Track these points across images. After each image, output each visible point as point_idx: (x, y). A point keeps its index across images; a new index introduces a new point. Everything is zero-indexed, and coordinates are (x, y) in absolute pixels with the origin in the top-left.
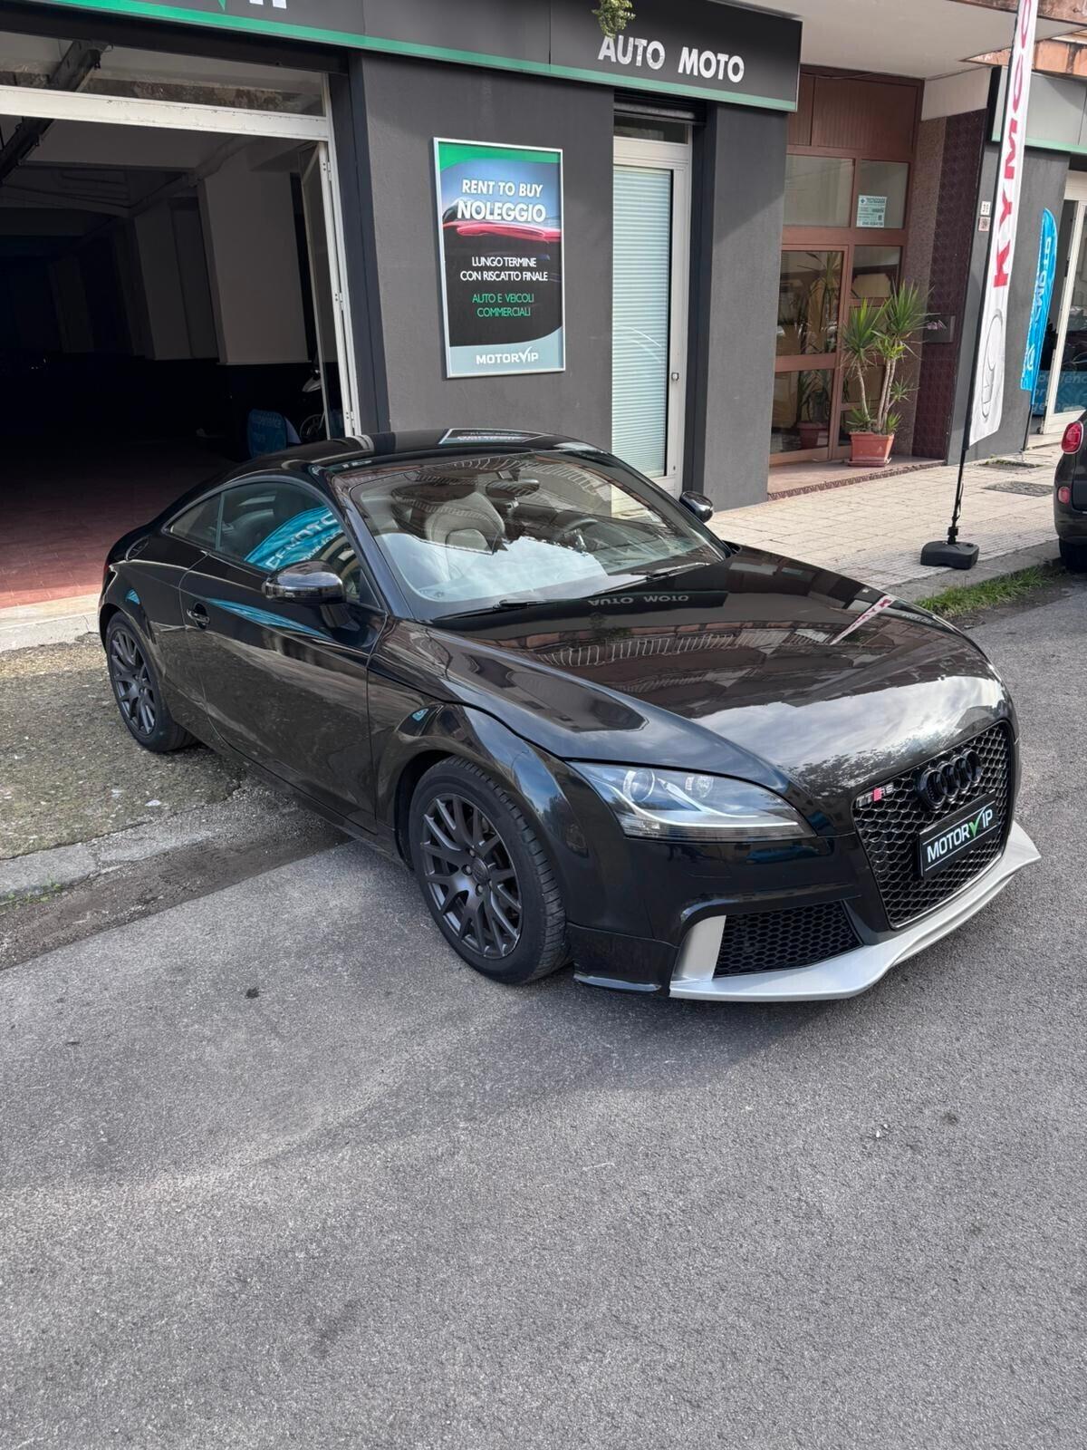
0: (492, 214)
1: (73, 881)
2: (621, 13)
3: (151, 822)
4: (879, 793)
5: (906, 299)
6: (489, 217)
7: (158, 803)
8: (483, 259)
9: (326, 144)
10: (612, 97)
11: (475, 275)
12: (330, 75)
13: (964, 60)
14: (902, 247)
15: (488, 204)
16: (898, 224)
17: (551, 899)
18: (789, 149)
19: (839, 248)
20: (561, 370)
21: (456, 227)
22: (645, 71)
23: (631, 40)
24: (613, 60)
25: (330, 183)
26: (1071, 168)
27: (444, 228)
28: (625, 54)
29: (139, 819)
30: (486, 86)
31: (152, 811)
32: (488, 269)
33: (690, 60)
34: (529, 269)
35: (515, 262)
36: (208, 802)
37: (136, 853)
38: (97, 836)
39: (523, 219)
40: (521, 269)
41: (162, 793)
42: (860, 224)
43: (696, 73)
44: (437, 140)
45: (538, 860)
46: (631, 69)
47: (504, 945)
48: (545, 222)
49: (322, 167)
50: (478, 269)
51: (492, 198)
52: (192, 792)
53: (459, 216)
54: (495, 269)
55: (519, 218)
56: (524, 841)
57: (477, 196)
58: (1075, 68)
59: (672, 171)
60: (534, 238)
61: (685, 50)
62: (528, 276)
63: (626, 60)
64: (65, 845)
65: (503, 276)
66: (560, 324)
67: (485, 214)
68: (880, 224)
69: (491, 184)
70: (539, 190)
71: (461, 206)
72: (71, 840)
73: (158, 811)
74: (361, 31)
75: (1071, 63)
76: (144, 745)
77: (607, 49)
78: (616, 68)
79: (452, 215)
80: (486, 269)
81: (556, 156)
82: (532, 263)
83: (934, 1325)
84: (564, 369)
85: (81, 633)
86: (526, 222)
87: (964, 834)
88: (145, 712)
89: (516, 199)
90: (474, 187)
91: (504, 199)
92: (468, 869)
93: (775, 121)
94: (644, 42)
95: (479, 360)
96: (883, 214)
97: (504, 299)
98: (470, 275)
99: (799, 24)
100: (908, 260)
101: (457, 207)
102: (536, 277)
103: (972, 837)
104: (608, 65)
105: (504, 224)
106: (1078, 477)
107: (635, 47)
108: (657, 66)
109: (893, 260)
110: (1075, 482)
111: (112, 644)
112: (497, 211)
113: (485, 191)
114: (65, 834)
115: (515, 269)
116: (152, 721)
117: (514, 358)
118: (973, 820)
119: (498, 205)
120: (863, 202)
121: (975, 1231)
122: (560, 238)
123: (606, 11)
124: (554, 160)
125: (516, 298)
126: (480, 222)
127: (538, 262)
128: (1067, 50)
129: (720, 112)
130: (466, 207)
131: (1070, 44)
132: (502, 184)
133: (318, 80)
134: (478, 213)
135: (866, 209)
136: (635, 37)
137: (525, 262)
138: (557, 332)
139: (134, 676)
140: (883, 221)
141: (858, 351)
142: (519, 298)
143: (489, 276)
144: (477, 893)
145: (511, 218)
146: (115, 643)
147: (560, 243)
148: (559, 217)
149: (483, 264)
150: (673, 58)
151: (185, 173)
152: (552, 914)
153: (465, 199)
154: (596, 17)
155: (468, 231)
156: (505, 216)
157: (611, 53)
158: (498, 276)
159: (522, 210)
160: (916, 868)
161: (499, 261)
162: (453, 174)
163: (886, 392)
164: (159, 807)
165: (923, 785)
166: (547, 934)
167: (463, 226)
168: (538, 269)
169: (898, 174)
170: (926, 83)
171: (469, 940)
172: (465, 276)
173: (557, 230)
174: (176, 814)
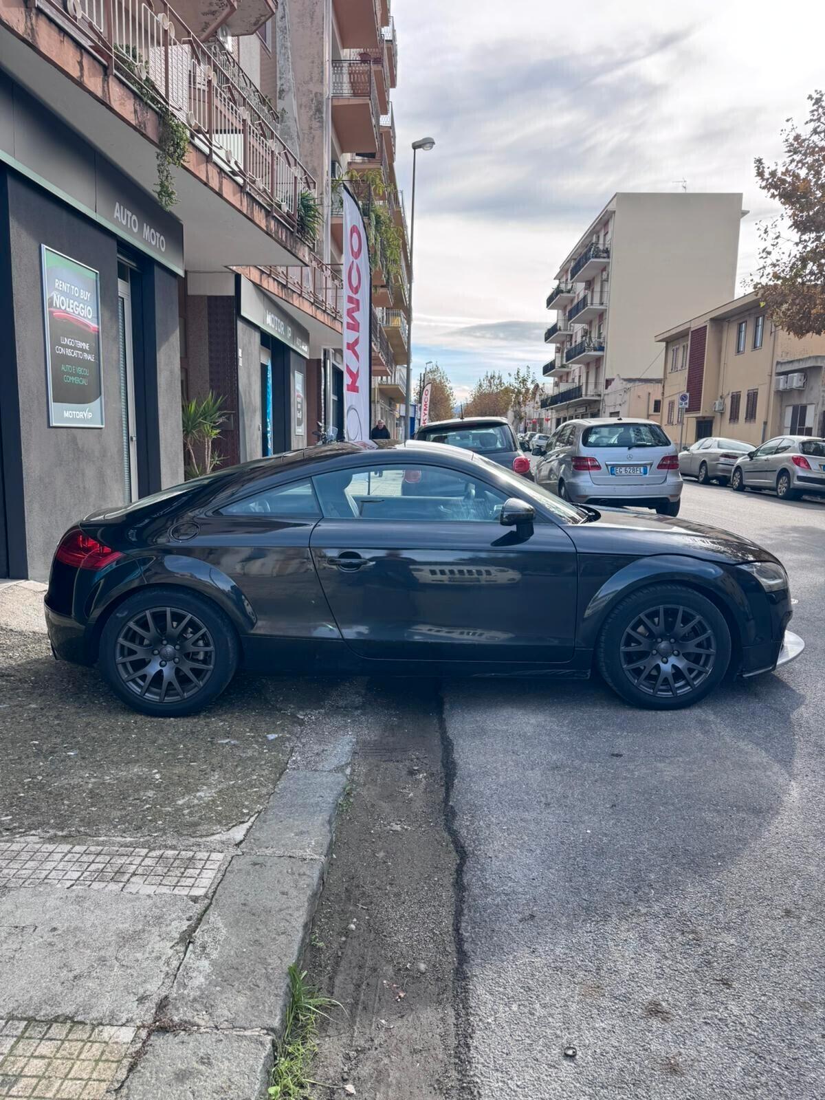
0: (69, 307)
6: (68, 310)
7: (275, 736)
8: (66, 339)
10: (115, 244)
11: (62, 350)
13: (226, 267)
15: (67, 300)
20: (101, 426)
22: (130, 231)
23: (126, 210)
24: (119, 220)
28: (123, 218)
30: (64, 216)
32: (69, 347)
33: (147, 232)
34: (86, 351)
35: (80, 344)
39: (82, 315)
40: (83, 350)
43: (149, 240)
44: (43, 247)
46: (125, 228)
48: (92, 320)
50: (64, 346)
51: (68, 295)
53: (55, 305)
54: (71, 348)
55: (81, 313)
57: (61, 292)
60: (87, 329)
61: (145, 226)
62: (86, 356)
63: (125, 222)
65: (75, 353)
66: (100, 394)
67: (66, 306)
69: (68, 285)
70: (89, 296)
71: (55, 298)
77: (117, 211)
78: (120, 225)
79: (51, 304)
80: (67, 346)
81: (96, 275)
82: (87, 347)
84: (103, 426)
86: (84, 317)
90: (60, 285)
91: (74, 298)
93: (173, 280)
94: (130, 214)
95: (66, 414)
97: (76, 370)
98: (60, 351)
99: (182, 226)
101: (53, 298)
102: (89, 357)
104: (117, 222)
105: (74, 316)
107: (128, 215)
108: (135, 230)
112: (71, 306)
113: (65, 289)
115: (79, 349)
117: (80, 415)
119: (71, 301)
122: (99, 333)
124: (95, 277)
126: (64, 311)
127: (89, 347)
129: (155, 266)
130: (57, 299)
132: (73, 287)
134: (63, 305)
137: (84, 345)
138: (99, 399)
139: (156, 651)
141: (190, 432)
142: (82, 371)
143: (69, 352)
145: (77, 313)
146: (134, 625)
147: (99, 337)
148: (98, 318)
149: (66, 343)
150: (141, 228)
153: (57, 293)
155: (58, 317)
156: (75, 311)
157: (119, 215)
158: (73, 353)
159: (82, 308)
161: (73, 343)
162: (51, 273)
163: (208, 461)
167: (56, 313)
168: (90, 352)
172: (57, 350)
173: (98, 327)
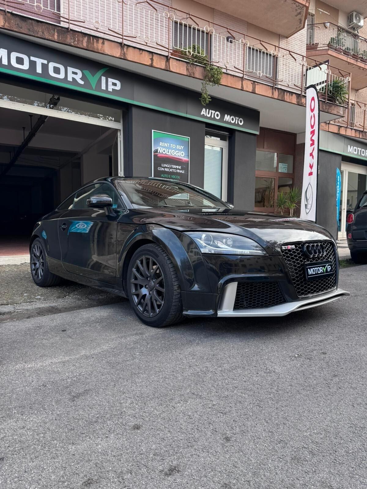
0: (168, 152)
1: (5, 312)
2: (207, 99)
3: (36, 301)
4: (290, 247)
5: (295, 191)
6: (167, 153)
7: (40, 297)
8: (165, 165)
9: (120, 130)
10: (204, 125)
11: (162, 169)
12: (123, 111)
14: (293, 179)
15: (167, 150)
16: (291, 172)
17: (176, 284)
18: (257, 149)
19: (274, 177)
21: (157, 155)
22: (214, 119)
23: (210, 111)
24: (205, 115)
25: (120, 141)
26: (342, 160)
27: (154, 155)
28: (208, 114)
29: (32, 300)
30: (168, 118)
31: (37, 299)
32: (167, 168)
33: (227, 118)
34: (179, 169)
35: (175, 167)
36: (57, 298)
37: (29, 307)
38: (16, 304)
39: (178, 155)
40: (176, 169)
41: (41, 295)
42: (280, 171)
43: (229, 121)
44: (153, 131)
45: (171, 270)
46: (210, 118)
47: (158, 310)
48: (184, 157)
49: (118, 137)
50: (163, 167)
51: (169, 148)
52: (52, 295)
53: (159, 152)
54: (168, 168)
55: (176, 154)
56: (167, 263)
57: (164, 147)
58: (340, 132)
59: (222, 148)
61: (226, 115)
62: (178, 171)
63: (209, 116)
64: (4, 305)
65: (171, 170)
67: (166, 152)
68: (286, 171)
69: (168, 144)
70: (182, 148)
71: (159, 149)
72: (7, 303)
73: (40, 299)
74: (133, 99)
75: (339, 130)
76: (38, 284)
77: (203, 112)
78: (206, 117)
79: (156, 151)
80: (166, 167)
81: (188, 139)
82: (180, 167)
83: (321, 396)
85: (23, 262)
86: (178, 156)
87: (321, 271)
88: (40, 271)
89: (176, 149)
90: (163, 144)
91: (172, 149)
92: (147, 286)
93: (253, 137)
94: (214, 112)
96: (286, 169)
97: (171, 177)
98: (161, 169)
99: (259, 112)
100: (295, 182)
101: (158, 149)
102: (181, 171)
103: (324, 273)
104: (203, 116)
105: (171, 156)
106: (354, 230)
107: (212, 113)
108: (218, 118)
109: (291, 183)
110: (353, 232)
111: (33, 250)
112: (170, 152)
113: (166, 146)
114: (5, 302)
115: (174, 169)
116: (42, 274)
118: (324, 266)
119: (170, 150)
120: (280, 165)
121: (335, 376)
122: (188, 161)
123: (203, 99)
124: (187, 140)
125: (175, 177)
126: (165, 154)
127: (181, 167)
128: (337, 127)
129: (237, 133)
130: (160, 150)
131: (338, 125)
132: (172, 145)
133: (119, 112)
134: (164, 152)
135: (281, 167)
136: (212, 110)
137: (178, 167)
139: (38, 261)
140: (287, 170)
141: (281, 206)
142: (176, 177)
143: (167, 170)
144: (150, 294)
145: (174, 154)
146: (34, 249)
147: (188, 163)
148: (188, 156)
149: (165, 166)
150: (223, 117)
151: (78, 154)
152: (176, 290)
153: (160, 147)
154: (200, 100)
155: (161, 156)
156: (172, 154)
157: (205, 114)
158: (169, 170)
159: (177, 152)
160: (304, 277)
161: (170, 166)
162: (157, 141)
164: (40, 298)
165: (305, 249)
166: (174, 298)
167: (159, 155)
168: (182, 169)
169: (291, 158)
170: (297, 135)
171: (146, 313)
172: (159, 169)
173: (188, 159)
174: (45, 300)
